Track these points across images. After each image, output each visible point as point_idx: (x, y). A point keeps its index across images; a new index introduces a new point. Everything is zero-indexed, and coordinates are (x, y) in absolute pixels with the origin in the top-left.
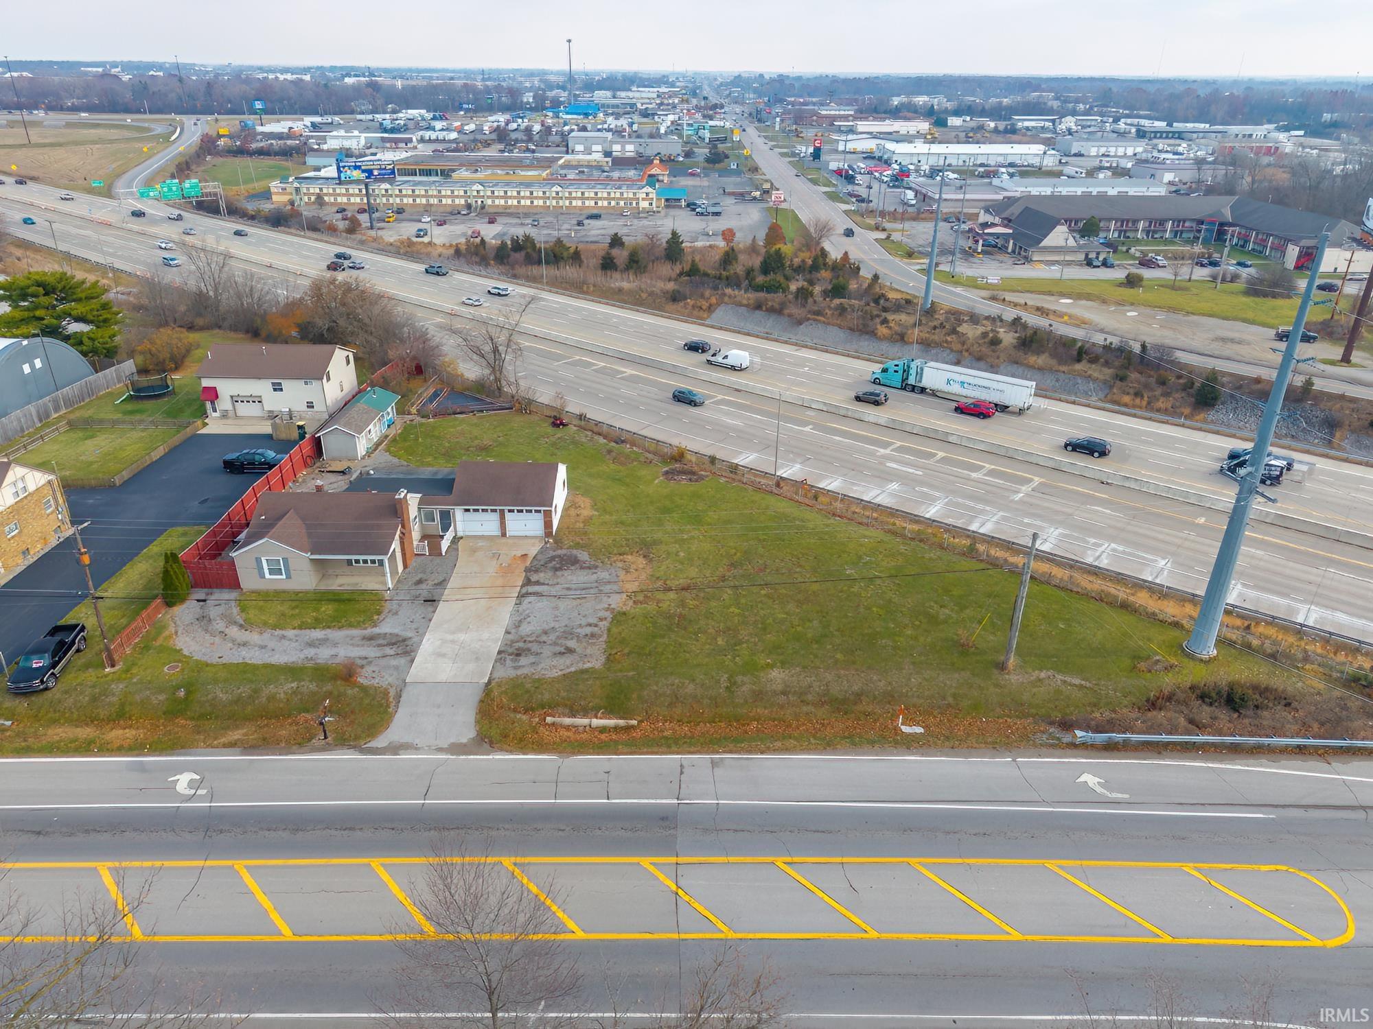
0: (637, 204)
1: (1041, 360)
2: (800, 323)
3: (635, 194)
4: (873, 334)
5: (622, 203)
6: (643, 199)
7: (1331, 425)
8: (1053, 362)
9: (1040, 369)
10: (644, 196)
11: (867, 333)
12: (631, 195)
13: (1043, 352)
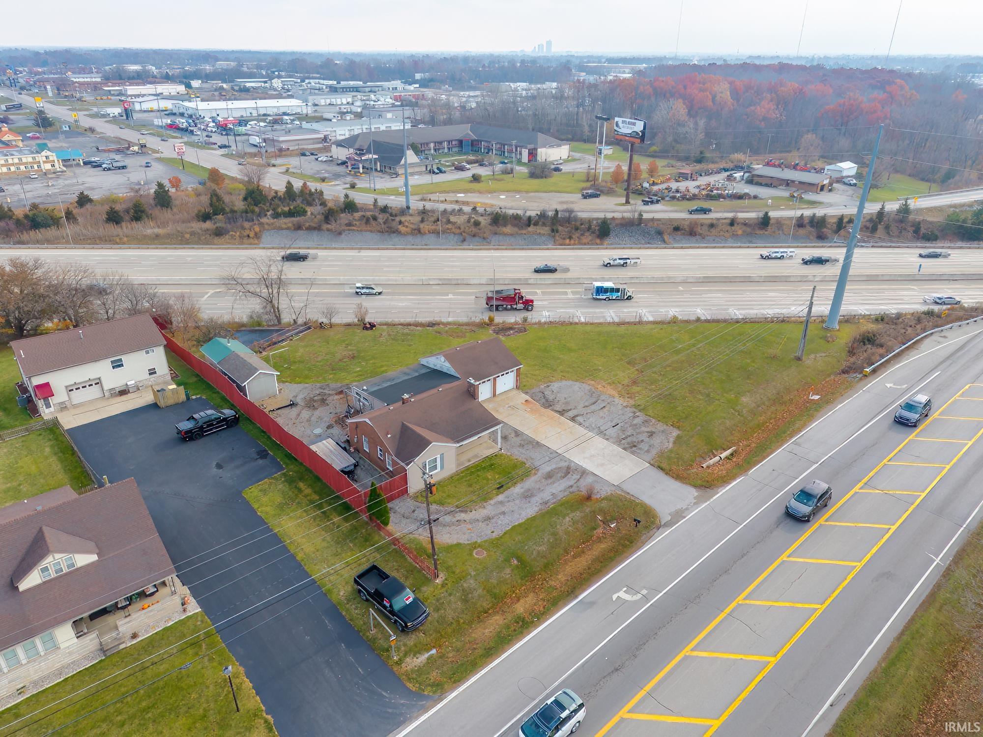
0: (39, 167)
1: (508, 229)
2: (340, 234)
3: (34, 158)
4: (397, 232)
5: (22, 168)
6: (44, 162)
7: (660, 233)
8: (516, 229)
9: (512, 235)
10: (44, 159)
11: (394, 232)
12: (30, 160)
13: (507, 225)
